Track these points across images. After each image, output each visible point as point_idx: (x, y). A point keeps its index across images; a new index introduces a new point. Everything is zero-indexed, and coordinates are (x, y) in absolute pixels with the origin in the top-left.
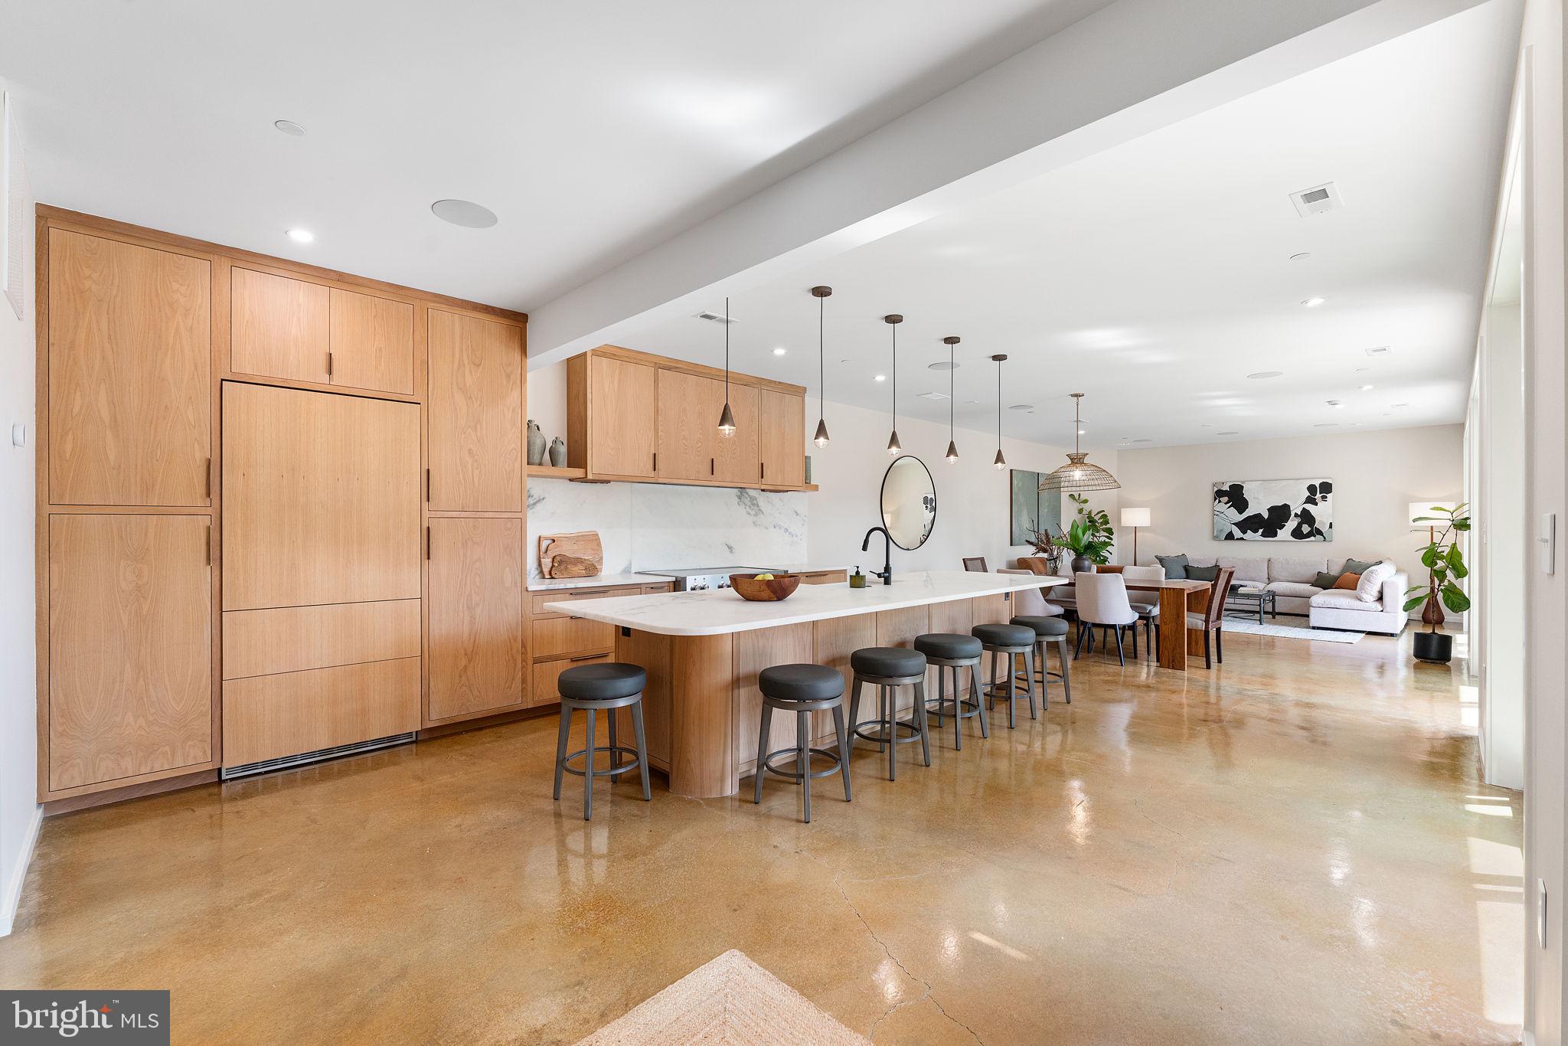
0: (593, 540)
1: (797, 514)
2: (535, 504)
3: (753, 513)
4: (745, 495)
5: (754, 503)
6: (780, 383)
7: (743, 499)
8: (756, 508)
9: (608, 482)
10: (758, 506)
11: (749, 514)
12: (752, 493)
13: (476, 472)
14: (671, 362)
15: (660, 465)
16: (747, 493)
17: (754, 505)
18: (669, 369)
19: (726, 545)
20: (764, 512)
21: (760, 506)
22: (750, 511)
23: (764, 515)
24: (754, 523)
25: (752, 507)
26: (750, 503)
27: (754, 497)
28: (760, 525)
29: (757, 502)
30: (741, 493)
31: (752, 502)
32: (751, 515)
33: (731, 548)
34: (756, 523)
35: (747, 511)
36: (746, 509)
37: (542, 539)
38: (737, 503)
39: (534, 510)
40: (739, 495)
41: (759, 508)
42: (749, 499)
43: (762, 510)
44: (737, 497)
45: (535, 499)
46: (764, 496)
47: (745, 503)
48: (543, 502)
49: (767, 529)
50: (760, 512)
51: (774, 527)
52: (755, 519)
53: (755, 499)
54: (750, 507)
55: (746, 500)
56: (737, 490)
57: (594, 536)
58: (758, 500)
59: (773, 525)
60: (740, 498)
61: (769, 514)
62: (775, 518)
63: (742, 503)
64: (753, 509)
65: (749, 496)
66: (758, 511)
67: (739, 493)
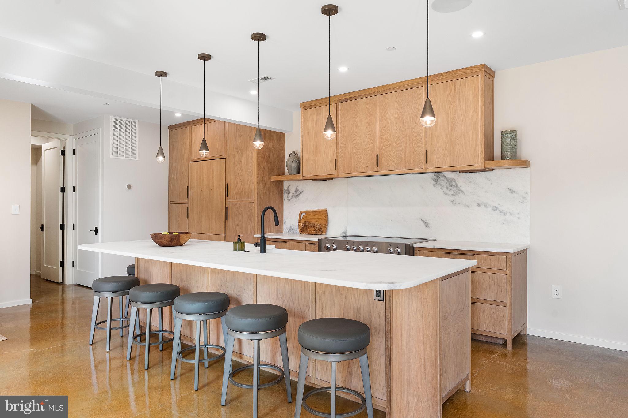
0: (324, 214)
1: (512, 191)
2: (299, 194)
3: (450, 193)
4: (442, 178)
5: (452, 183)
6: (447, 72)
7: (439, 182)
8: (455, 188)
9: (332, 179)
10: (457, 186)
11: (446, 194)
12: (450, 175)
13: (240, 182)
14: (347, 96)
15: (341, 166)
16: (444, 176)
17: (452, 185)
18: (346, 100)
19: (422, 220)
20: (464, 192)
21: (459, 187)
22: (447, 192)
23: (464, 194)
24: (452, 202)
25: (450, 188)
26: (448, 184)
27: (452, 179)
28: (459, 204)
29: (456, 183)
30: (437, 176)
31: (450, 183)
32: (449, 195)
33: (426, 224)
34: (454, 202)
35: (444, 192)
36: (443, 191)
37: (301, 213)
38: (432, 186)
39: (299, 197)
40: (435, 178)
41: (458, 188)
42: (446, 181)
43: (462, 190)
44: (432, 180)
45: (299, 192)
46: (465, 177)
47: (441, 185)
48: (303, 193)
49: (468, 207)
50: (460, 192)
51: (479, 205)
52: (453, 198)
53: (454, 180)
54: (447, 188)
55: (443, 182)
56: (432, 175)
57: (326, 211)
58: (457, 181)
59: (478, 204)
60: (435, 181)
61: (470, 193)
62: (479, 196)
63: (440, 187)
64: (451, 190)
65: (446, 178)
66: (457, 191)
67: (435, 177)
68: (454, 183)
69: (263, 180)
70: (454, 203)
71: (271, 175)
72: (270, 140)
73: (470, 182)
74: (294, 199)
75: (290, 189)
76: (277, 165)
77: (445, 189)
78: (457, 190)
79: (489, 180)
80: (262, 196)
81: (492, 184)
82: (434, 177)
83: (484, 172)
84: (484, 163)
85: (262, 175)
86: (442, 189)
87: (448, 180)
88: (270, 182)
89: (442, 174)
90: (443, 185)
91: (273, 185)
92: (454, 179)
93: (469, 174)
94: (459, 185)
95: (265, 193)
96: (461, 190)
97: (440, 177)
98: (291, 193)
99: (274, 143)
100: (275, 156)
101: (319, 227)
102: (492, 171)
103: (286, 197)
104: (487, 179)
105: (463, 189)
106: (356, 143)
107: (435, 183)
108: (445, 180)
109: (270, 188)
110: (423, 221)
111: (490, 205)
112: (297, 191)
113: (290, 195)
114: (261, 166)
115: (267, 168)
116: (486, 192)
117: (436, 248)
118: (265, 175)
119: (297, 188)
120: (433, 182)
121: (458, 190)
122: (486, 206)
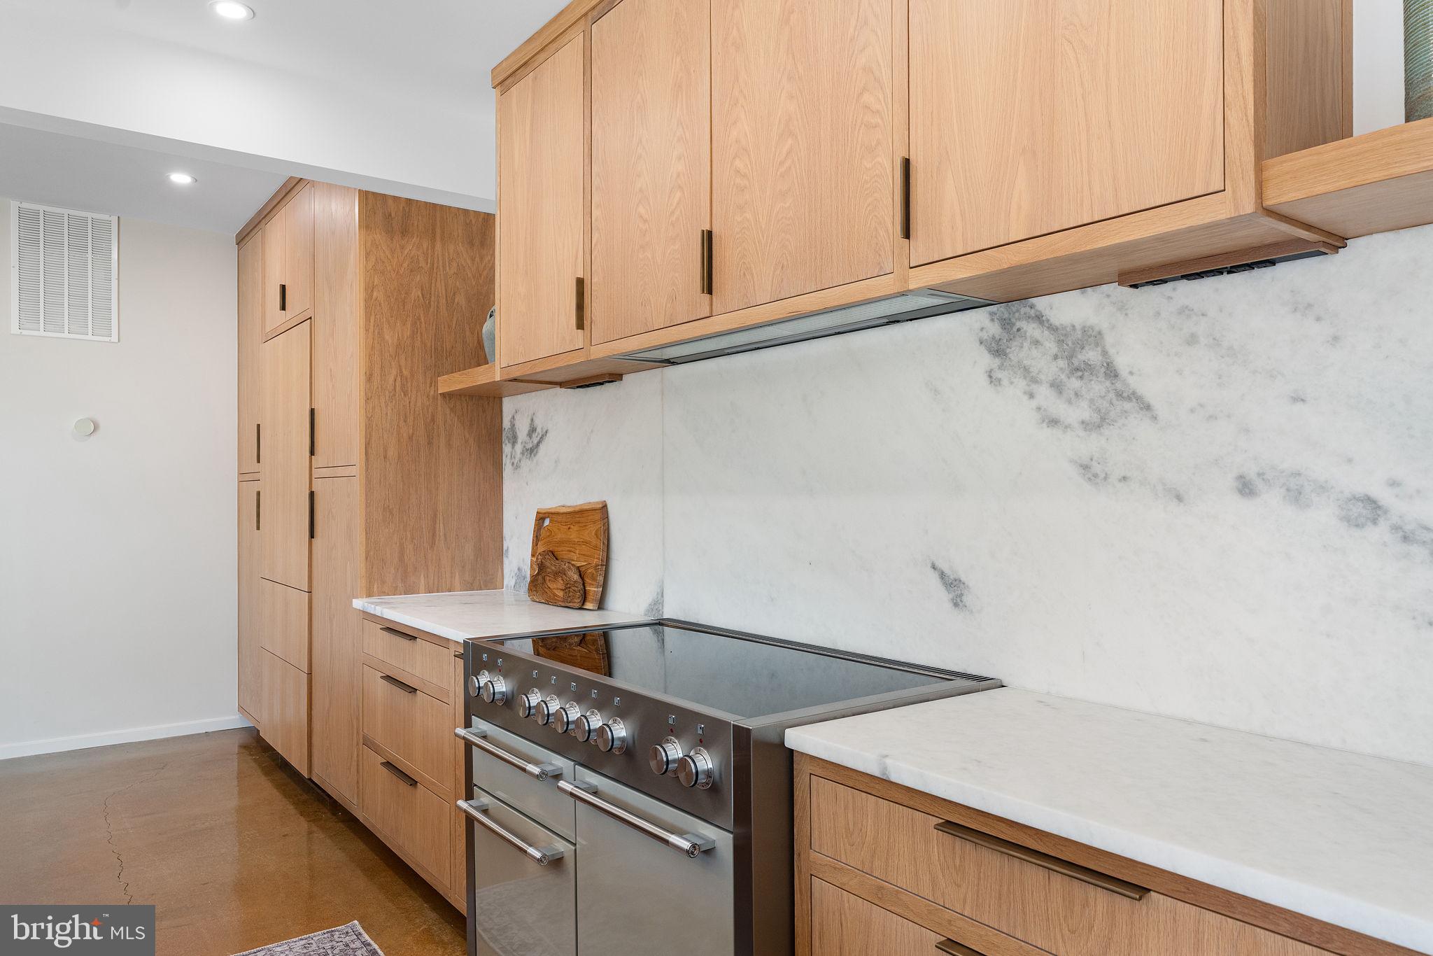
0: (594, 523)
2: (538, 444)
3: (1082, 411)
4: (1032, 329)
5: (1081, 357)
7: (1018, 352)
8: (1098, 387)
9: (615, 377)
10: (1111, 372)
11: (1054, 422)
12: (1069, 309)
15: (597, 308)
16: (1039, 318)
17: (1083, 370)
18: (610, 5)
19: (934, 567)
20: (1153, 402)
21: (1123, 372)
22: (1059, 408)
23: (1155, 418)
24: (1086, 467)
25: (1074, 383)
26: (1062, 363)
27: (1084, 330)
28: (1124, 478)
29: (1105, 353)
30: (1006, 324)
31: (1070, 357)
32: (1066, 427)
33: (953, 586)
34: (1097, 468)
35: (1039, 409)
36: (1034, 403)
37: (541, 517)
38: (984, 380)
39: (537, 456)
40: (994, 338)
41: (1119, 385)
42: (1051, 346)
43: (1140, 391)
44: (983, 348)
45: (538, 434)
46: (1158, 314)
47: (1026, 370)
48: (547, 439)
49: (1179, 498)
50: (1128, 406)
51: (1246, 488)
52: (1089, 445)
53: (1092, 336)
54: (1057, 386)
55: (1034, 352)
56: (979, 318)
57: (603, 510)
58: (1109, 339)
59: (1241, 477)
60: (997, 350)
61: (1192, 411)
62: (1247, 431)
63: (1021, 384)
64: (1076, 394)
65: (1053, 329)
66: (1111, 403)
67: (994, 329)
68: (1091, 355)
69: (398, 388)
70: (1096, 476)
71: (437, 370)
72: (433, 239)
73: (1192, 340)
74: (526, 464)
75: (516, 426)
76: (468, 333)
77: (1044, 394)
78: (1112, 395)
79: (1318, 319)
80: (392, 452)
81: (1336, 338)
82: (991, 333)
83: (1281, 268)
84: (1259, 170)
85: (394, 372)
86: (1031, 396)
87: (1060, 342)
88: (435, 398)
89: (1032, 307)
90: (1034, 370)
91: (448, 411)
92: (1092, 328)
93: (1185, 292)
94: (1122, 362)
95: (411, 438)
96: (1134, 397)
97: (1018, 324)
98: (519, 441)
99: (451, 251)
100: (461, 299)
101: (576, 577)
102: (1336, 249)
103: (509, 456)
104: (1302, 308)
105: (1149, 389)
106: (641, 190)
107: (997, 361)
108: (1047, 344)
109: (433, 420)
110: (942, 575)
111: (1322, 488)
112: (532, 430)
113: (519, 448)
114: (387, 337)
115: (418, 344)
116: (1298, 399)
117: (894, 778)
118: (406, 373)
119: (532, 420)
120: (987, 360)
121: (1119, 395)
122: (1296, 496)
